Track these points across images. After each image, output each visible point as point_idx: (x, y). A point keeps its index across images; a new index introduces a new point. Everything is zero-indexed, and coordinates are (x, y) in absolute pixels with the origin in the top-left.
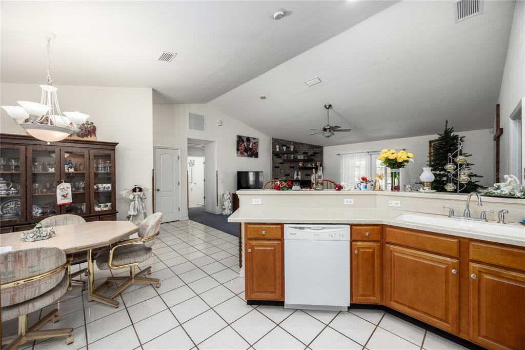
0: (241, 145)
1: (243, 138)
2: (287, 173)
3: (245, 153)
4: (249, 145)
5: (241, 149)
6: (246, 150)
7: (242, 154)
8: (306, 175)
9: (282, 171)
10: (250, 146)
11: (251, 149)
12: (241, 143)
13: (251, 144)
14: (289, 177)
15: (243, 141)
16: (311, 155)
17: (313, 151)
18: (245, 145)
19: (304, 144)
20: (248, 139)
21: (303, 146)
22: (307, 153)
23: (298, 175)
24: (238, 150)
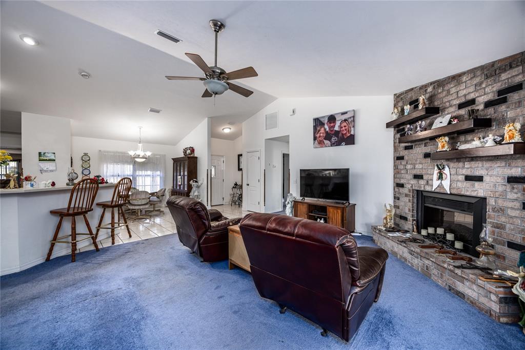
0: (319, 131)
1: (322, 120)
2: (418, 173)
3: (327, 142)
4: (334, 126)
5: (320, 137)
6: (328, 136)
7: (321, 143)
8: (468, 178)
9: (409, 167)
10: (337, 128)
11: (337, 133)
12: (318, 129)
13: (338, 123)
14: (422, 182)
15: (322, 124)
16: (488, 104)
17: (497, 87)
18: (325, 129)
19: (460, 75)
20: (332, 119)
21: (459, 83)
22: (473, 102)
23: (440, 177)
24: (315, 138)
